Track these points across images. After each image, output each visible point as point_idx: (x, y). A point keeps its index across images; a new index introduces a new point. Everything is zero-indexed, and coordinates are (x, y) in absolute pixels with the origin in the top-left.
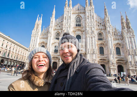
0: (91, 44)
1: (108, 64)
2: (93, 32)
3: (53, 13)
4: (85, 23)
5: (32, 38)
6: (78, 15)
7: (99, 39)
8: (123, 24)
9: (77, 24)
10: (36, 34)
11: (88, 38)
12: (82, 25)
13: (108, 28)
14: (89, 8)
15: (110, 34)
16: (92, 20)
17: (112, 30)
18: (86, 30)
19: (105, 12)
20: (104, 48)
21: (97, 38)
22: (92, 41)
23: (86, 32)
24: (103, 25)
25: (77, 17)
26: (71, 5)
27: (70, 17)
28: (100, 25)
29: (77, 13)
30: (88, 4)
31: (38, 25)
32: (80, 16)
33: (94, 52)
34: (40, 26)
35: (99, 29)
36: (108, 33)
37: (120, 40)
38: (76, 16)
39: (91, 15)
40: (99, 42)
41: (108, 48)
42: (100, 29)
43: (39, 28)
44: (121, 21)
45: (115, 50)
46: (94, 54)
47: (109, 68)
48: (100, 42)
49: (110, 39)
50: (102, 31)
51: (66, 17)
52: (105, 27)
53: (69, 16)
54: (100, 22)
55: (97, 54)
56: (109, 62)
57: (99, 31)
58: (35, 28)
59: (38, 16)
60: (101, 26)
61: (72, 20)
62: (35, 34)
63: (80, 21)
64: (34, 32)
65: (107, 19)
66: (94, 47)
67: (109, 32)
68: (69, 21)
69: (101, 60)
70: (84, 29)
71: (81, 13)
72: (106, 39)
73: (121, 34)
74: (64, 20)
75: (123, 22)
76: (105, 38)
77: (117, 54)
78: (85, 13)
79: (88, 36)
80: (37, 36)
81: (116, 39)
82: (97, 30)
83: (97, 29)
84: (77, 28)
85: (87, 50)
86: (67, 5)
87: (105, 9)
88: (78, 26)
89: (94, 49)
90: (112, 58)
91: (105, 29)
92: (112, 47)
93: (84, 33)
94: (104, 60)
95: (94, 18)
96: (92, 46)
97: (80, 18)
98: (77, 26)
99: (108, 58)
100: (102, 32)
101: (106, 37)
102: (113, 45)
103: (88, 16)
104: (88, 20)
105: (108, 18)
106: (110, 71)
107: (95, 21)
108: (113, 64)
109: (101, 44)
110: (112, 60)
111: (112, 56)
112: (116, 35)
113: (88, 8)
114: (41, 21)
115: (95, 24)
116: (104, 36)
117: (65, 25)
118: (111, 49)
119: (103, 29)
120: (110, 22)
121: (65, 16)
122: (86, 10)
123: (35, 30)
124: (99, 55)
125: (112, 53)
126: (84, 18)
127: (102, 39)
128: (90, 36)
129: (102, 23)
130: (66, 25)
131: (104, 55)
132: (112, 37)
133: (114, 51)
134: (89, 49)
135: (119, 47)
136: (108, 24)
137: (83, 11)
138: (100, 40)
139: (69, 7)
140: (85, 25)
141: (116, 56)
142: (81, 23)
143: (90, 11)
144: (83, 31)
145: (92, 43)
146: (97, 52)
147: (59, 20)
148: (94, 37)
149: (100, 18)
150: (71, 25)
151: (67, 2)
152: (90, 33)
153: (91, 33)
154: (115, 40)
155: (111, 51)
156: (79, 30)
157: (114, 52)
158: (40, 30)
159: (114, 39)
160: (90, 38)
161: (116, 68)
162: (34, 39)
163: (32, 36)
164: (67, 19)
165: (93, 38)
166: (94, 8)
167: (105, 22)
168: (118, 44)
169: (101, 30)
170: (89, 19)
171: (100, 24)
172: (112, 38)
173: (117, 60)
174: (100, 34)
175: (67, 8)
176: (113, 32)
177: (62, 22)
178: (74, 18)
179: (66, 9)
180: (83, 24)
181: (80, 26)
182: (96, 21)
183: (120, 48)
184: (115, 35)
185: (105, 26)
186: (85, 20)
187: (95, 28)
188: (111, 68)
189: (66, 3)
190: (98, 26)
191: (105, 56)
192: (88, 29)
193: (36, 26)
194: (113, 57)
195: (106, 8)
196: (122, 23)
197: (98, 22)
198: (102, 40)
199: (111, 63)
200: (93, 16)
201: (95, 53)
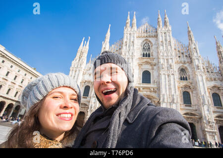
0: (167, 87)
1: (199, 123)
2: (171, 66)
3: (107, 35)
4: (158, 52)
5: (71, 72)
6: (146, 40)
7: (182, 79)
8: (221, 54)
9: (144, 54)
10: (78, 66)
11: (163, 77)
12: (152, 55)
13: (196, 61)
14: (163, 29)
15: (199, 70)
16: (169, 47)
17: (203, 64)
18: (158, 62)
19: (190, 36)
20: (191, 93)
21: (177, 76)
22: (169, 81)
23: (159, 67)
24: (187, 55)
25: (145, 42)
26: (135, 25)
27: (133, 42)
28: (181, 55)
29: (144, 37)
30: (161, 24)
31: (82, 53)
32: (149, 41)
33: (173, 100)
34: (85, 55)
35: (181, 62)
36: (195, 69)
37: (219, 81)
38: (143, 41)
39: (166, 40)
40: (181, 83)
41: (197, 94)
42: (183, 62)
43: (83, 57)
44: (217, 50)
45: (210, 97)
46: (174, 103)
47: (204, 131)
48: (184, 83)
49: (200, 78)
50: (186, 65)
51: (126, 42)
52: (191, 59)
53: (132, 40)
54: (181, 51)
55: (179, 104)
56: (201, 118)
57: (181, 65)
58: (77, 57)
59: (83, 40)
60: (183, 57)
61: (136, 46)
62: (76, 66)
63: (149, 48)
64: (74, 63)
65: (193, 47)
66: (173, 92)
67: (198, 67)
68: (131, 48)
69: (185, 114)
70: (155, 61)
71: (150, 37)
72: (193, 77)
73: (220, 70)
74: (124, 47)
75: (220, 52)
76: (191, 77)
77: (215, 105)
78: (156, 36)
79: (162, 72)
80: (79, 70)
81: (211, 78)
82: (177, 63)
83: (178, 61)
84: (145, 60)
85: (161, 95)
86: (128, 25)
87: (189, 32)
88: (146, 56)
89: (173, 95)
90: (206, 112)
91: (191, 62)
92: (205, 93)
93: (155, 67)
94: (192, 114)
95: (172, 45)
96: (170, 89)
97: (150, 44)
98: (144, 56)
99: (200, 111)
100: (186, 68)
101: (192, 75)
102: (206, 89)
103: (162, 42)
104: (161, 48)
105: (195, 45)
106: (205, 135)
107: (173, 49)
108: (209, 122)
109: (186, 87)
110: (206, 116)
111: (206, 108)
112: (210, 72)
113: (161, 29)
114: (87, 47)
115: (174, 54)
116: (190, 74)
117: (125, 54)
118: (204, 96)
119: (188, 62)
120: (198, 51)
121: (125, 40)
122: (159, 31)
123: (76, 60)
124: (183, 106)
125: (207, 103)
126: (155, 44)
127: (186, 78)
128: (166, 73)
129: (186, 52)
130: (127, 54)
131: (191, 106)
132: (203, 75)
133: (208, 99)
134: (164, 95)
135: (217, 92)
136: (195, 54)
137: (154, 34)
138: (184, 80)
139: (132, 27)
140: (158, 56)
141: (213, 108)
142: (151, 51)
143: (165, 33)
144: (155, 65)
145: (170, 85)
146: (179, 100)
147: (116, 47)
148: (173, 74)
149: (182, 45)
150: (135, 54)
151: (129, 21)
152: (166, 69)
153: (168, 68)
154: (208, 81)
155: (204, 100)
156: (147, 63)
157: (210, 101)
158: (85, 61)
159: (207, 78)
160: (167, 76)
161: (217, 131)
162: (73, 75)
163: (71, 69)
164: (128, 46)
165: (172, 76)
166: (170, 29)
167: (191, 51)
168: (214, 87)
169: (185, 63)
170: (163, 46)
171: (182, 53)
172: (204, 77)
173: (216, 117)
174: (183, 70)
175: (129, 29)
176: (204, 67)
177: (120, 49)
178: (139, 44)
179: (127, 30)
180: (155, 54)
181: (149, 56)
182: (175, 49)
183: (220, 95)
184: (208, 71)
185: (190, 57)
186: (157, 48)
187: (174, 60)
188: (206, 130)
189: (127, 21)
190: (179, 57)
191: (194, 109)
192: (162, 61)
193: (78, 54)
194: (208, 110)
195: (190, 29)
196: (218, 53)
197: (179, 51)
198: (187, 80)
199: (205, 121)
200: (170, 42)
201: (175, 101)
